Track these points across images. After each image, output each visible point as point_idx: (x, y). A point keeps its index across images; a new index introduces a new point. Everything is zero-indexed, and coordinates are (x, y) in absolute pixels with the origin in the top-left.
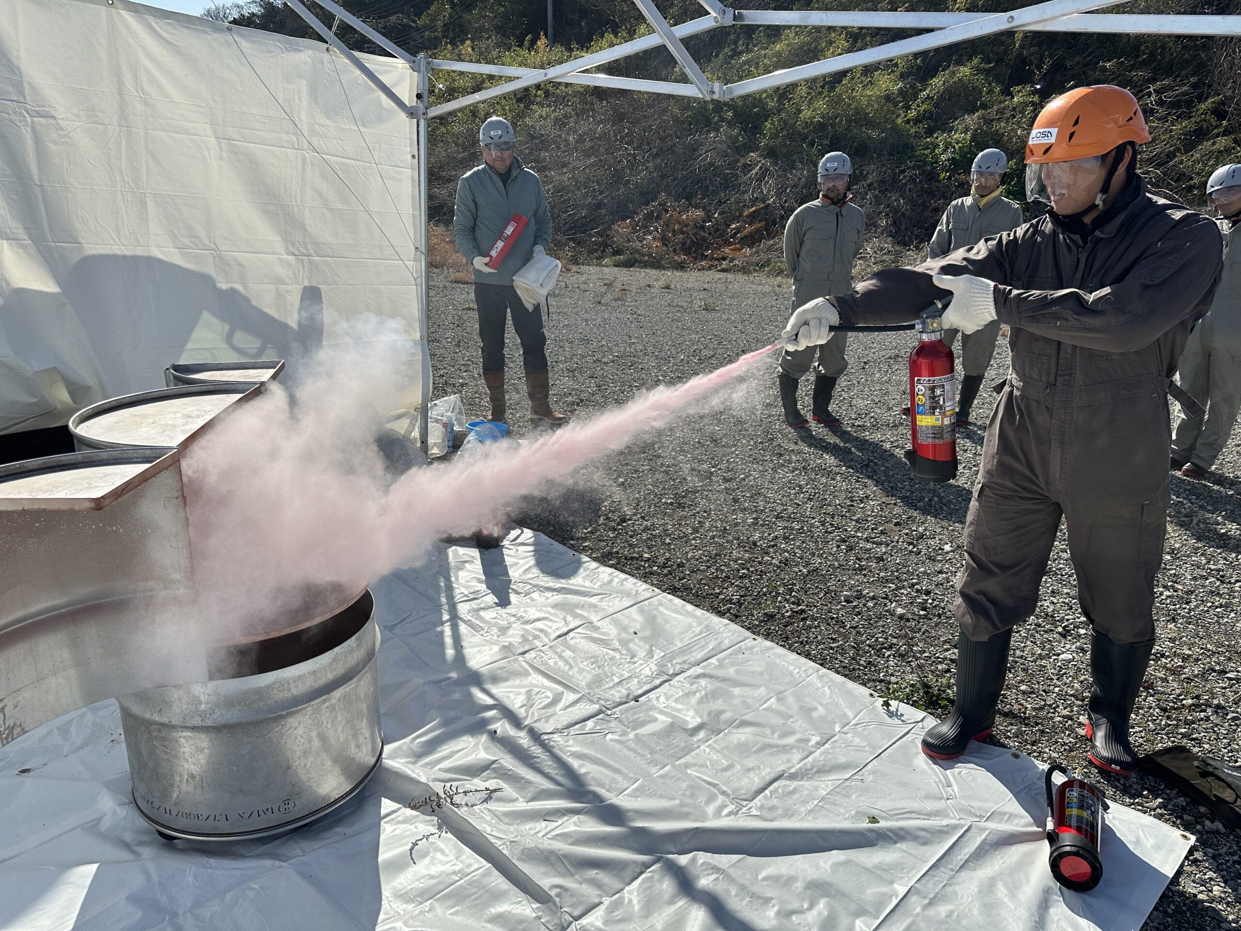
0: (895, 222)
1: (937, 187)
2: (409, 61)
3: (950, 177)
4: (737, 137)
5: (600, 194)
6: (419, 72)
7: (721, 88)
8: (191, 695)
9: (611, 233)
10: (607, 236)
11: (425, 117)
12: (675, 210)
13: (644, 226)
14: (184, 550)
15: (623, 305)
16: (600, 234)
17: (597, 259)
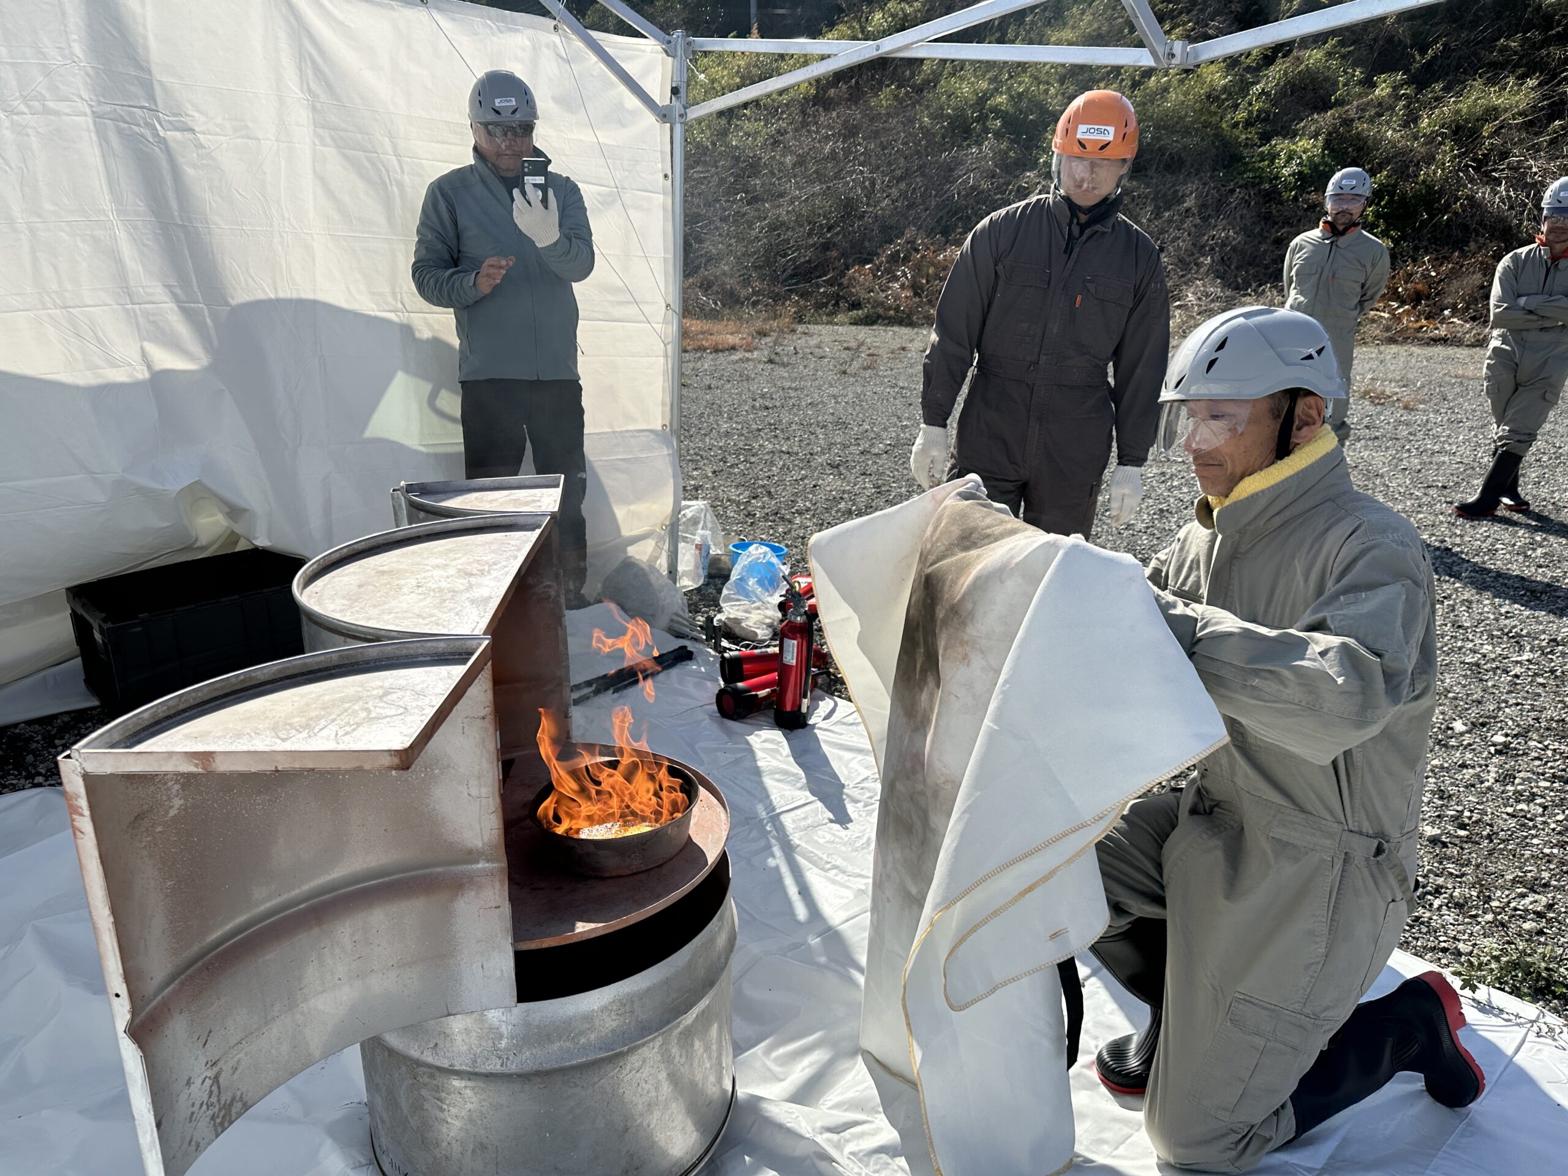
0: (1222, 259)
1: (1279, 211)
2: (662, 41)
3: (1296, 198)
4: (1006, 153)
5: (829, 230)
6: (674, 57)
7: (1184, 48)
8: (486, 1025)
9: (845, 281)
10: (840, 285)
11: (683, 120)
12: (928, 248)
13: (888, 271)
14: (491, 800)
15: (877, 375)
16: (830, 283)
17: (827, 315)
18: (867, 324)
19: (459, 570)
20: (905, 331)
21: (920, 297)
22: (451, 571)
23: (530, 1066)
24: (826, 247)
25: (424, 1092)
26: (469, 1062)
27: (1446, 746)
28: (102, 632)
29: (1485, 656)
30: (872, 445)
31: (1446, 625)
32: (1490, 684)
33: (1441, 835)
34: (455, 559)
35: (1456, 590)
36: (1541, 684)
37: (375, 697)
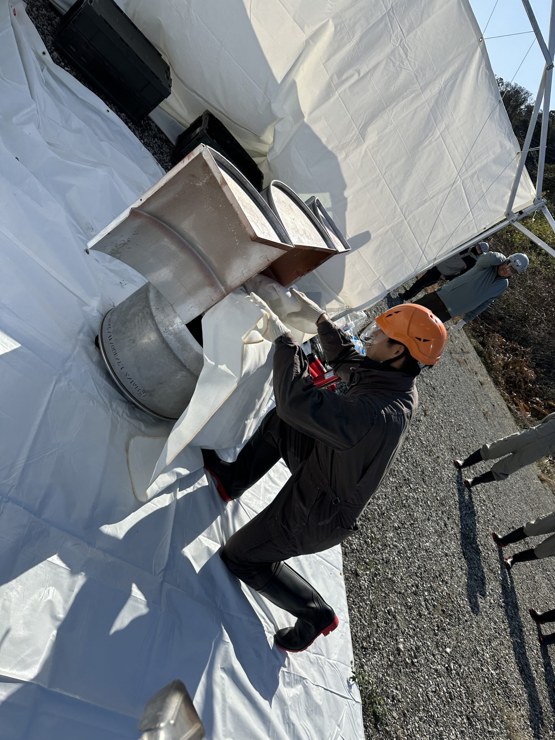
2: (537, 196)
5: (509, 316)
6: (534, 204)
8: (173, 320)
9: (491, 334)
10: (488, 333)
11: (511, 222)
12: (526, 362)
13: (506, 350)
14: (244, 278)
15: (458, 367)
16: (488, 329)
17: (472, 335)
18: (478, 353)
19: (304, 230)
20: (485, 371)
21: (503, 369)
22: (303, 227)
23: (168, 341)
24: (501, 319)
25: (140, 314)
26: (159, 321)
27: (437, 647)
28: (201, 131)
29: (483, 655)
30: (426, 377)
31: (487, 636)
32: (473, 659)
33: (403, 652)
34: (306, 227)
35: (505, 637)
36: (485, 681)
37: (261, 222)
